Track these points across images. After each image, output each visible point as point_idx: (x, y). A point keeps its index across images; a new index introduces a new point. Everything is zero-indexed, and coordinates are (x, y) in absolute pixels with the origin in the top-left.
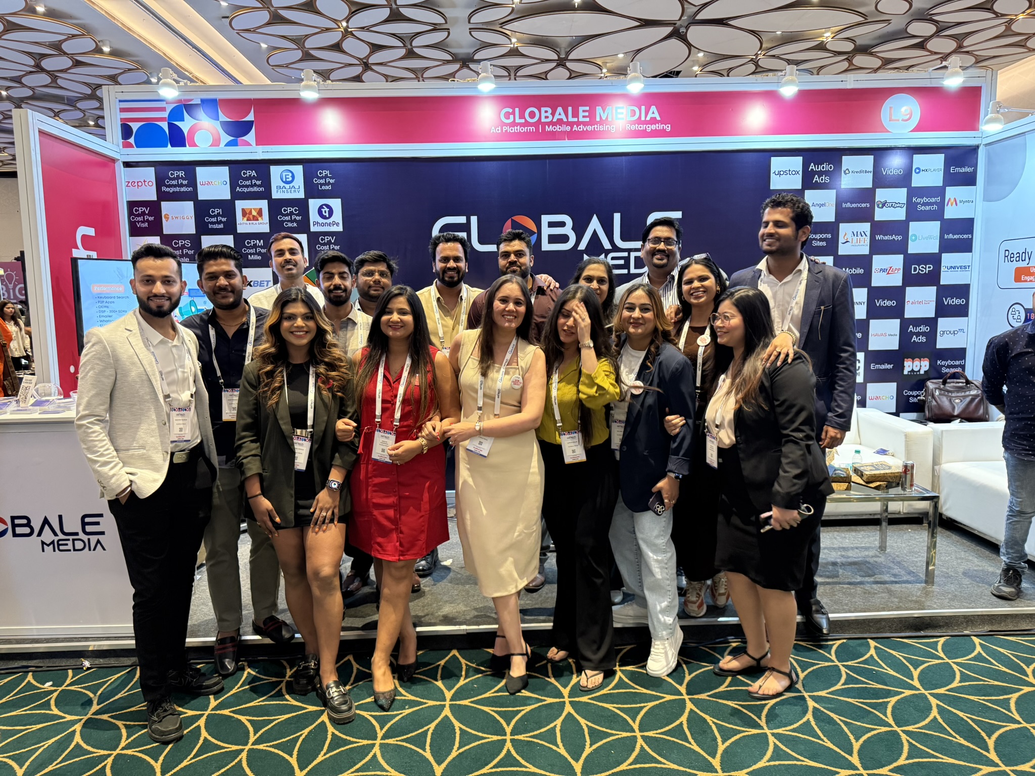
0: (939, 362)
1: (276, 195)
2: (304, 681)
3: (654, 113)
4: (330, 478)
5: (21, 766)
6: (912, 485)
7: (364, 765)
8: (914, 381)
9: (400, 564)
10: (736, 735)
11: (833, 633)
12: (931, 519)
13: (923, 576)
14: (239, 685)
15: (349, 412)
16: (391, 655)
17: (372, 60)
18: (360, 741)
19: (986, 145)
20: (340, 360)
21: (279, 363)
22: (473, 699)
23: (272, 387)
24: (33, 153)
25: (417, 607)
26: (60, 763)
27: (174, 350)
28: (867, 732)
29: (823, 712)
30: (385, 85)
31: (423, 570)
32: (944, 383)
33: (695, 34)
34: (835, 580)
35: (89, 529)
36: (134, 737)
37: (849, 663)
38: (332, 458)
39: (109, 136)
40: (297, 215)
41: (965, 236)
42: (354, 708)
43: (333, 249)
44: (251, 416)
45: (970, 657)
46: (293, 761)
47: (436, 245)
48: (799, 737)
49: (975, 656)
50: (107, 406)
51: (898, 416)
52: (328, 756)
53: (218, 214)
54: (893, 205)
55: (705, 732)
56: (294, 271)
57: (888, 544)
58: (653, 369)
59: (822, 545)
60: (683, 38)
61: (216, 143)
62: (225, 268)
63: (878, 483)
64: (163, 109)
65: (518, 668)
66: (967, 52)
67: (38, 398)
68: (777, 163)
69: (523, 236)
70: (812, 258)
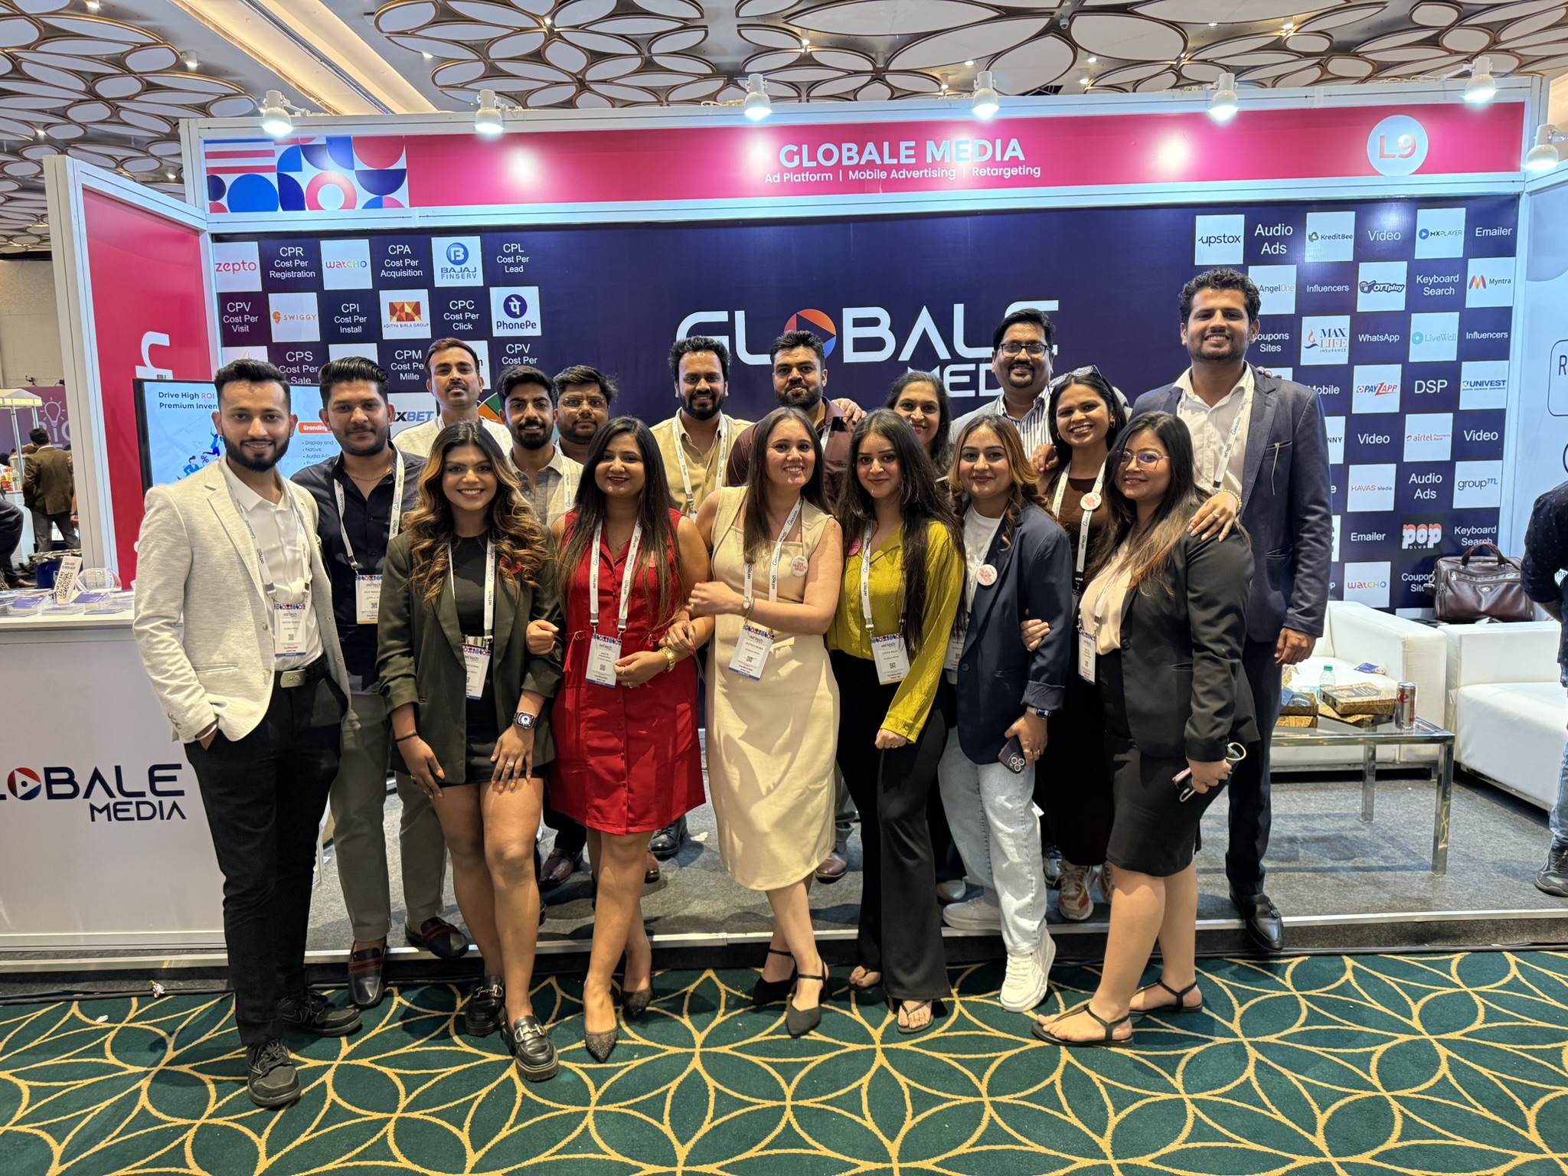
0: (1457, 530)
1: (440, 282)
2: (481, 1016)
3: (1015, 149)
4: (520, 710)
5: (60, 1142)
6: (1412, 720)
7: (569, 1143)
8: (1418, 559)
9: (630, 838)
10: (1136, 1101)
11: (1288, 946)
12: (1442, 771)
13: (1428, 859)
14: (384, 1022)
15: (546, 611)
16: (613, 977)
17: (590, 75)
18: (565, 1106)
19: (1531, 193)
20: (532, 531)
21: (442, 536)
22: (735, 1045)
23: (431, 572)
24: (74, 222)
25: (653, 905)
26: (118, 1136)
27: (278, 518)
28: (1339, 1099)
29: (1271, 1067)
30: (610, 111)
31: (663, 848)
32: (1465, 562)
33: (1083, 28)
34: (1292, 865)
35: (160, 786)
36: (228, 1098)
37: (1313, 992)
38: (522, 679)
39: (189, 196)
40: (472, 312)
41: (1499, 335)
42: (556, 1057)
43: (528, 363)
44: (400, 616)
45: (1501, 983)
46: (464, 1137)
47: (679, 356)
48: (1233, 1106)
49: (1509, 982)
50: (180, 602)
51: (1393, 613)
52: (515, 1129)
53: (354, 312)
54: (1387, 288)
55: (1088, 1097)
56: (464, 398)
57: (1375, 810)
58: (1012, 547)
59: (1273, 812)
60: (1065, 36)
61: (349, 204)
62: (363, 394)
63: (1359, 717)
64: (271, 154)
65: (807, 996)
66: (1507, 51)
67: (84, 591)
68: (1205, 225)
69: (811, 340)
70: (1261, 369)
